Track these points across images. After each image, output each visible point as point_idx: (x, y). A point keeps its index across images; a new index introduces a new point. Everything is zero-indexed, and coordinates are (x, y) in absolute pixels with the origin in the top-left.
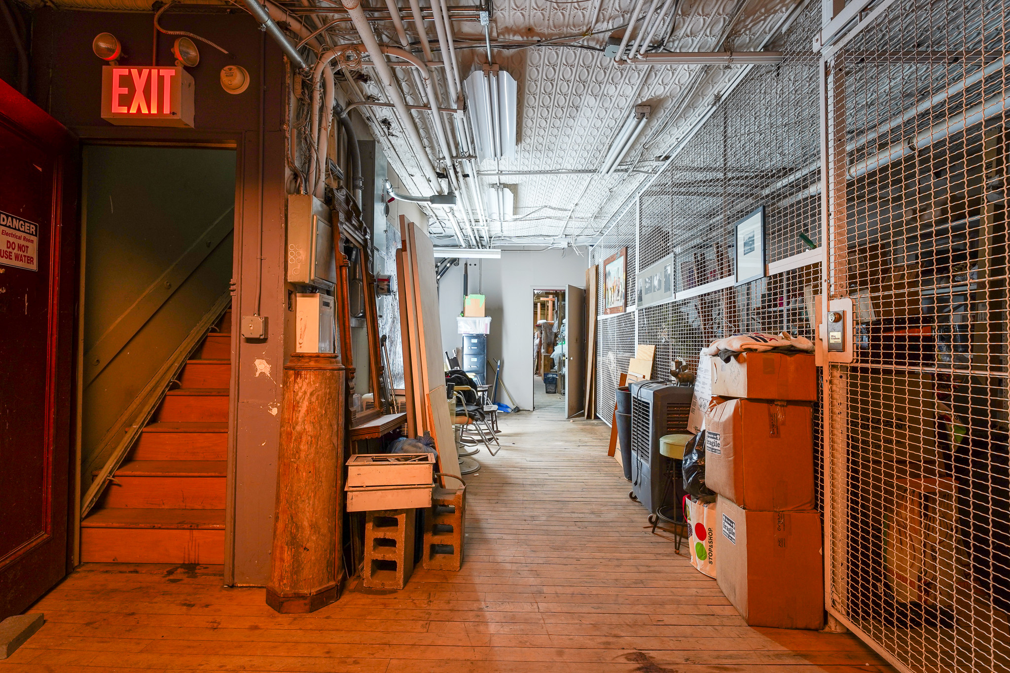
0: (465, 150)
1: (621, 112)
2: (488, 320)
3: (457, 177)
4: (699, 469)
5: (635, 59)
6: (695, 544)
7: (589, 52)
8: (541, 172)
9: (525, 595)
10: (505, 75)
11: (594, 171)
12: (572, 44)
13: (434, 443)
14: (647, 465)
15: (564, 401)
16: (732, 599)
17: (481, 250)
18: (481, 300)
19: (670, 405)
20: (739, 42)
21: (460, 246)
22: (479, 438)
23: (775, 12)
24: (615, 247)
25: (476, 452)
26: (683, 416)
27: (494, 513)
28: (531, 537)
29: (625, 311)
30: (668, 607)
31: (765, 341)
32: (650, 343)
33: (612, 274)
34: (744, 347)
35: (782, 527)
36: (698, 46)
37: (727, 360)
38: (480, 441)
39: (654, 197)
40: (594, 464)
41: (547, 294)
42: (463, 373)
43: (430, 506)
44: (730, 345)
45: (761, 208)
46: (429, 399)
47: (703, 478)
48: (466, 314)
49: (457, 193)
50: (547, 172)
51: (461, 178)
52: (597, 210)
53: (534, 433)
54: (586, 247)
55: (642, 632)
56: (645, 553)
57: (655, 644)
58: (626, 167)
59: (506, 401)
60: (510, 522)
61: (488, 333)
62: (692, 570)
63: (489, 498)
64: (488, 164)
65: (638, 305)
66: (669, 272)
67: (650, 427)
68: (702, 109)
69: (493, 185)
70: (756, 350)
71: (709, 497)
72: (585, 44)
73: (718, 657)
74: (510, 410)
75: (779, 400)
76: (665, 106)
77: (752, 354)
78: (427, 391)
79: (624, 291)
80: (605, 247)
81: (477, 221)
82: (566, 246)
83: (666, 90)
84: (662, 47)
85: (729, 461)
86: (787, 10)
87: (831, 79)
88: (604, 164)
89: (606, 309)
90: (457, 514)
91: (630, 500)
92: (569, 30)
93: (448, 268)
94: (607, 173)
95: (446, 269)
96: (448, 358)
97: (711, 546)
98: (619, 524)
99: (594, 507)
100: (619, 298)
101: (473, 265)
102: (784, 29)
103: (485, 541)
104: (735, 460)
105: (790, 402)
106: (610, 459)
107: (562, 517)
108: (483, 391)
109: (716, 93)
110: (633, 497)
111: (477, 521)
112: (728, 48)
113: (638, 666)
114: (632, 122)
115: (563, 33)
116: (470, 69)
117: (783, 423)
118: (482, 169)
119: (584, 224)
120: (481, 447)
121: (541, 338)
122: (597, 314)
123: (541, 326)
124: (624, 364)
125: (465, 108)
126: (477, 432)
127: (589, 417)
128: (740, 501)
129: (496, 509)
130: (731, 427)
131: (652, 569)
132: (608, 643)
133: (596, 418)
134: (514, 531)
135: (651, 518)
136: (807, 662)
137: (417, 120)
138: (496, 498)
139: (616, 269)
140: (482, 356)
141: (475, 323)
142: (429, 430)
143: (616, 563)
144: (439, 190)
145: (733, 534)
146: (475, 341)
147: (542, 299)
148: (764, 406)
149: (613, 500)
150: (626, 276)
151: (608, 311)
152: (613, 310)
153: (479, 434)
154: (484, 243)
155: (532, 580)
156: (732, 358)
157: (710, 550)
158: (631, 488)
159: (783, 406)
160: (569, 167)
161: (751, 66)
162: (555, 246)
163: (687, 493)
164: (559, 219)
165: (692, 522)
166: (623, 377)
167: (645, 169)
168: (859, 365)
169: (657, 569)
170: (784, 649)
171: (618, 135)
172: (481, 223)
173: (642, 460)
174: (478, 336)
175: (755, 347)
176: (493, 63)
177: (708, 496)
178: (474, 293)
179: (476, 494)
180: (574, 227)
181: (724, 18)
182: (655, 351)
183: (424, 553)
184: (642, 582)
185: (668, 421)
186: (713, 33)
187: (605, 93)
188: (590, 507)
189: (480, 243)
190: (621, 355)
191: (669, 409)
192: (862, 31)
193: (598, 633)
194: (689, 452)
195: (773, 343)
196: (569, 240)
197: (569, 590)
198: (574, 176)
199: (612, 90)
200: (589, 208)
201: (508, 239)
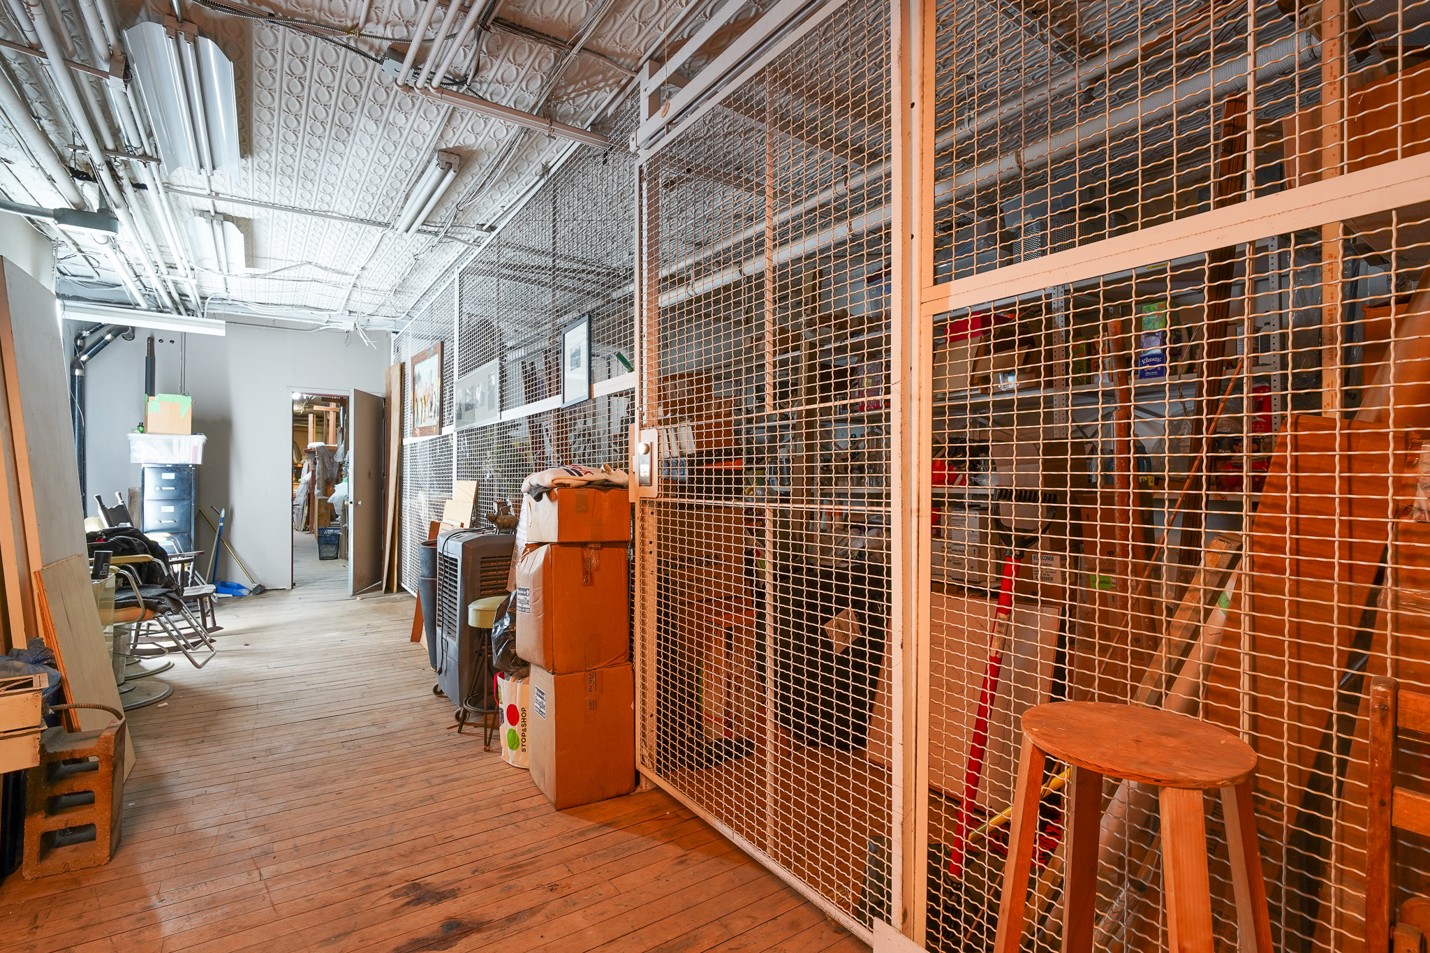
0: (135, 143)
1: (418, 154)
2: (200, 439)
3: (120, 189)
4: (510, 635)
5: (425, 90)
6: (507, 731)
7: (360, 58)
8: (293, 209)
9: (238, 864)
10: (210, 48)
11: (387, 225)
12: (330, 37)
13: (53, 658)
14: (453, 644)
15: (347, 569)
16: (542, 788)
17: (185, 317)
18: (184, 406)
19: (485, 560)
20: (562, 110)
21: (135, 306)
22: (172, 644)
23: (599, 89)
24: (427, 338)
25: (168, 667)
26: (502, 572)
27: (193, 759)
28: (260, 780)
29: (440, 433)
30: (461, 818)
31: (580, 475)
32: (473, 478)
33: (423, 378)
34: (556, 482)
35: (593, 688)
36: (514, 99)
37: (538, 498)
38: (171, 650)
39: (481, 278)
40: (387, 657)
41: (326, 400)
42: (138, 534)
43: (37, 764)
44: (542, 480)
45: (587, 317)
46: (40, 580)
47: (514, 647)
48: (150, 428)
49: (119, 213)
50: (306, 212)
51: (129, 190)
52: (398, 281)
53: (288, 624)
54: (387, 334)
55: (421, 858)
56: (443, 760)
57: (437, 866)
58: (436, 229)
59: (238, 576)
60: (225, 766)
61: (199, 462)
62: (502, 766)
63: (187, 737)
64: (187, 175)
65: (457, 427)
66: (493, 383)
67: (458, 591)
68: (528, 178)
69: (203, 213)
70: (569, 485)
71: (523, 670)
72: (352, 44)
73: (515, 856)
74: (245, 592)
75: (592, 543)
76: (480, 162)
77: (566, 490)
78: (36, 565)
79: (438, 404)
80: (415, 336)
81: (172, 267)
82: (352, 329)
83: (480, 141)
84: (465, 87)
85: (538, 620)
86: (611, 91)
87: (645, 185)
88: (401, 219)
89: (414, 429)
90: (104, 769)
91: (434, 696)
92: (323, 16)
93: (107, 343)
94: (407, 231)
95: (101, 345)
96: (103, 507)
97: (525, 730)
98: (412, 731)
99: (377, 716)
100: (432, 414)
101: (167, 342)
102: (610, 111)
103: (171, 804)
104: (544, 617)
105: (604, 544)
106: (414, 646)
107: (322, 741)
108: (182, 562)
109: (544, 162)
110: (437, 692)
111: (157, 777)
112: (548, 113)
113: (408, 900)
114: (434, 172)
115: (314, 18)
116: (138, 15)
117: (598, 569)
118: (175, 181)
119: (379, 300)
120: (179, 660)
121: (313, 472)
122: (402, 435)
123: (314, 452)
124: (438, 508)
125: (127, 76)
126: (166, 634)
127: (389, 589)
128: (550, 667)
129: (199, 752)
130: (541, 578)
131: (450, 777)
132: (369, 886)
133: (401, 589)
134: (232, 778)
135: (458, 713)
136: (611, 830)
137: (15, 66)
138: (203, 734)
139: (428, 371)
140: (186, 502)
141: (170, 444)
142: (42, 635)
143: (398, 782)
144: (76, 199)
145: (543, 707)
146: (172, 476)
147: (316, 408)
148: (578, 549)
149: (408, 701)
150: (442, 384)
151: (418, 432)
152: (424, 431)
153: (171, 637)
154: (190, 306)
155: (255, 840)
156: (545, 496)
157: (523, 735)
158: (436, 680)
159: (598, 549)
160: (344, 212)
161: (577, 144)
162: (332, 326)
163: (499, 671)
164: (336, 286)
165: (504, 706)
166: (435, 527)
167: (464, 237)
168: (663, 500)
169: (457, 775)
170: (591, 823)
171: (417, 182)
172: (181, 270)
173: (448, 639)
174: (176, 468)
175: (567, 482)
176: (184, 19)
177: (520, 668)
178: (169, 390)
179: (158, 736)
180: (363, 302)
181: (542, 77)
182: (477, 489)
183: (26, 851)
184: (432, 797)
185: (482, 581)
186: (531, 89)
187: (391, 119)
188: (370, 717)
189: (181, 305)
190: (437, 495)
191: (484, 565)
192: (667, 145)
193: (356, 878)
194: (500, 616)
195: (588, 477)
196: (353, 319)
197: (317, 837)
198: (355, 226)
199: (401, 120)
200: (383, 275)
201: (241, 304)
